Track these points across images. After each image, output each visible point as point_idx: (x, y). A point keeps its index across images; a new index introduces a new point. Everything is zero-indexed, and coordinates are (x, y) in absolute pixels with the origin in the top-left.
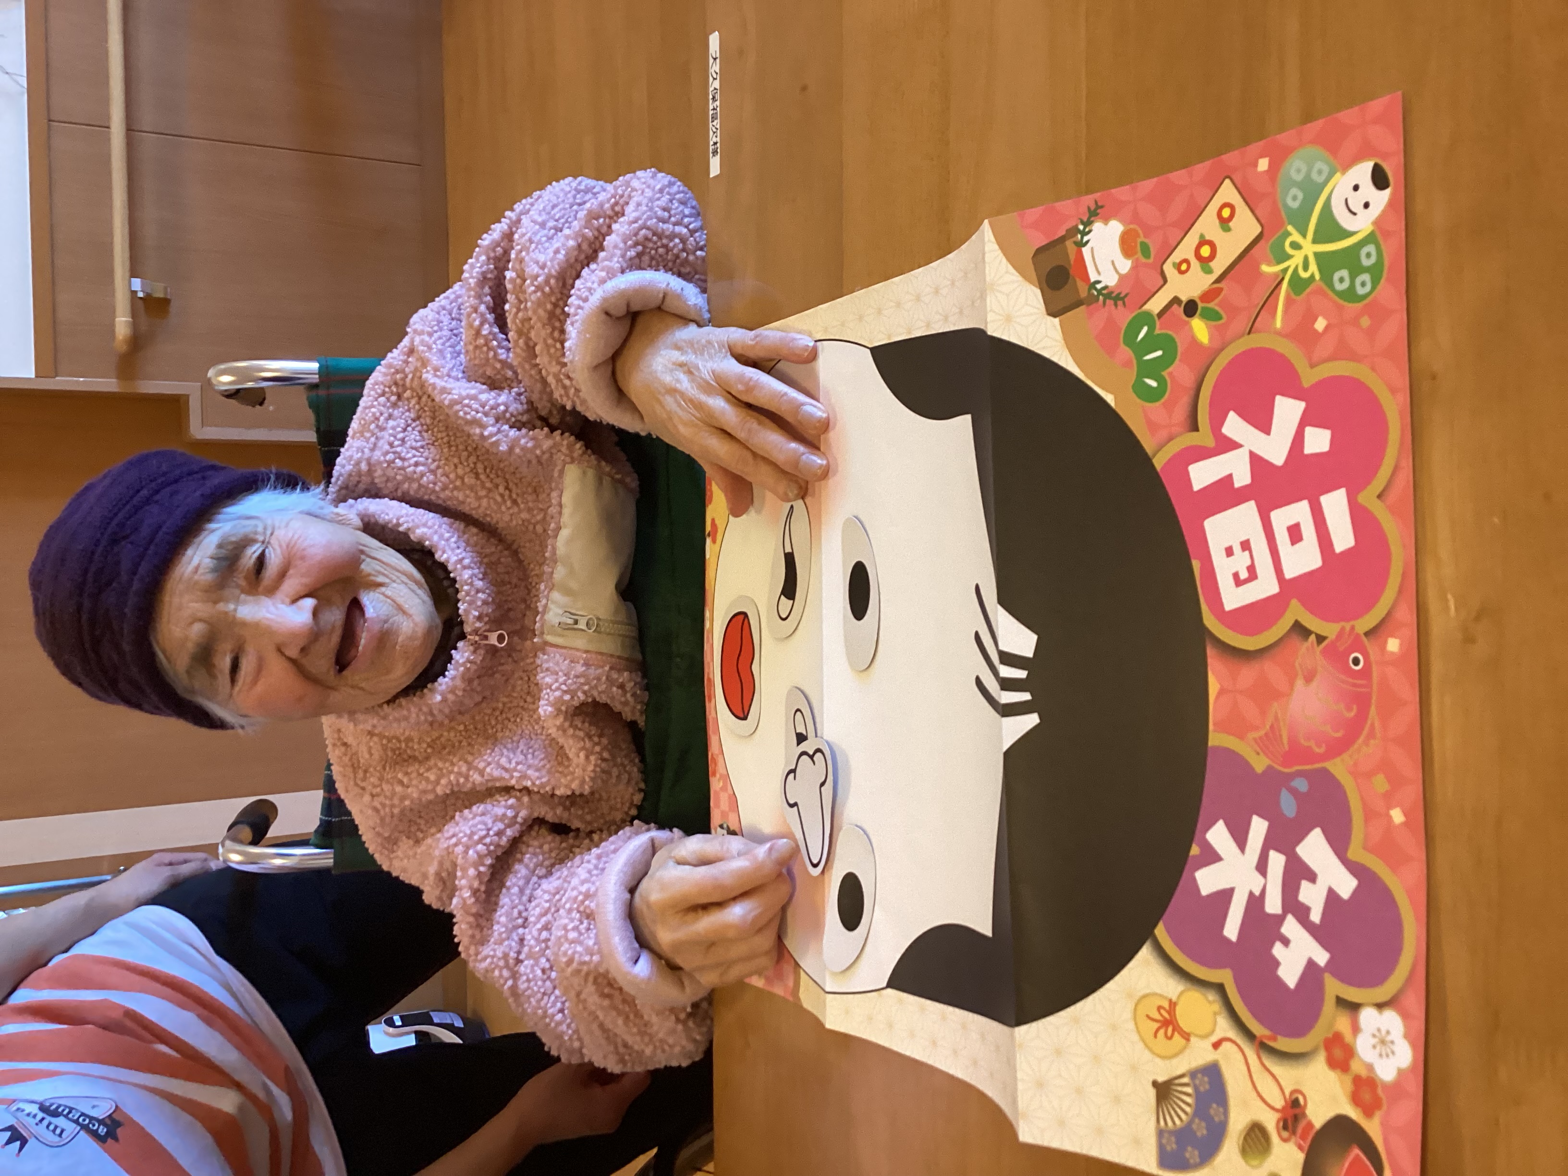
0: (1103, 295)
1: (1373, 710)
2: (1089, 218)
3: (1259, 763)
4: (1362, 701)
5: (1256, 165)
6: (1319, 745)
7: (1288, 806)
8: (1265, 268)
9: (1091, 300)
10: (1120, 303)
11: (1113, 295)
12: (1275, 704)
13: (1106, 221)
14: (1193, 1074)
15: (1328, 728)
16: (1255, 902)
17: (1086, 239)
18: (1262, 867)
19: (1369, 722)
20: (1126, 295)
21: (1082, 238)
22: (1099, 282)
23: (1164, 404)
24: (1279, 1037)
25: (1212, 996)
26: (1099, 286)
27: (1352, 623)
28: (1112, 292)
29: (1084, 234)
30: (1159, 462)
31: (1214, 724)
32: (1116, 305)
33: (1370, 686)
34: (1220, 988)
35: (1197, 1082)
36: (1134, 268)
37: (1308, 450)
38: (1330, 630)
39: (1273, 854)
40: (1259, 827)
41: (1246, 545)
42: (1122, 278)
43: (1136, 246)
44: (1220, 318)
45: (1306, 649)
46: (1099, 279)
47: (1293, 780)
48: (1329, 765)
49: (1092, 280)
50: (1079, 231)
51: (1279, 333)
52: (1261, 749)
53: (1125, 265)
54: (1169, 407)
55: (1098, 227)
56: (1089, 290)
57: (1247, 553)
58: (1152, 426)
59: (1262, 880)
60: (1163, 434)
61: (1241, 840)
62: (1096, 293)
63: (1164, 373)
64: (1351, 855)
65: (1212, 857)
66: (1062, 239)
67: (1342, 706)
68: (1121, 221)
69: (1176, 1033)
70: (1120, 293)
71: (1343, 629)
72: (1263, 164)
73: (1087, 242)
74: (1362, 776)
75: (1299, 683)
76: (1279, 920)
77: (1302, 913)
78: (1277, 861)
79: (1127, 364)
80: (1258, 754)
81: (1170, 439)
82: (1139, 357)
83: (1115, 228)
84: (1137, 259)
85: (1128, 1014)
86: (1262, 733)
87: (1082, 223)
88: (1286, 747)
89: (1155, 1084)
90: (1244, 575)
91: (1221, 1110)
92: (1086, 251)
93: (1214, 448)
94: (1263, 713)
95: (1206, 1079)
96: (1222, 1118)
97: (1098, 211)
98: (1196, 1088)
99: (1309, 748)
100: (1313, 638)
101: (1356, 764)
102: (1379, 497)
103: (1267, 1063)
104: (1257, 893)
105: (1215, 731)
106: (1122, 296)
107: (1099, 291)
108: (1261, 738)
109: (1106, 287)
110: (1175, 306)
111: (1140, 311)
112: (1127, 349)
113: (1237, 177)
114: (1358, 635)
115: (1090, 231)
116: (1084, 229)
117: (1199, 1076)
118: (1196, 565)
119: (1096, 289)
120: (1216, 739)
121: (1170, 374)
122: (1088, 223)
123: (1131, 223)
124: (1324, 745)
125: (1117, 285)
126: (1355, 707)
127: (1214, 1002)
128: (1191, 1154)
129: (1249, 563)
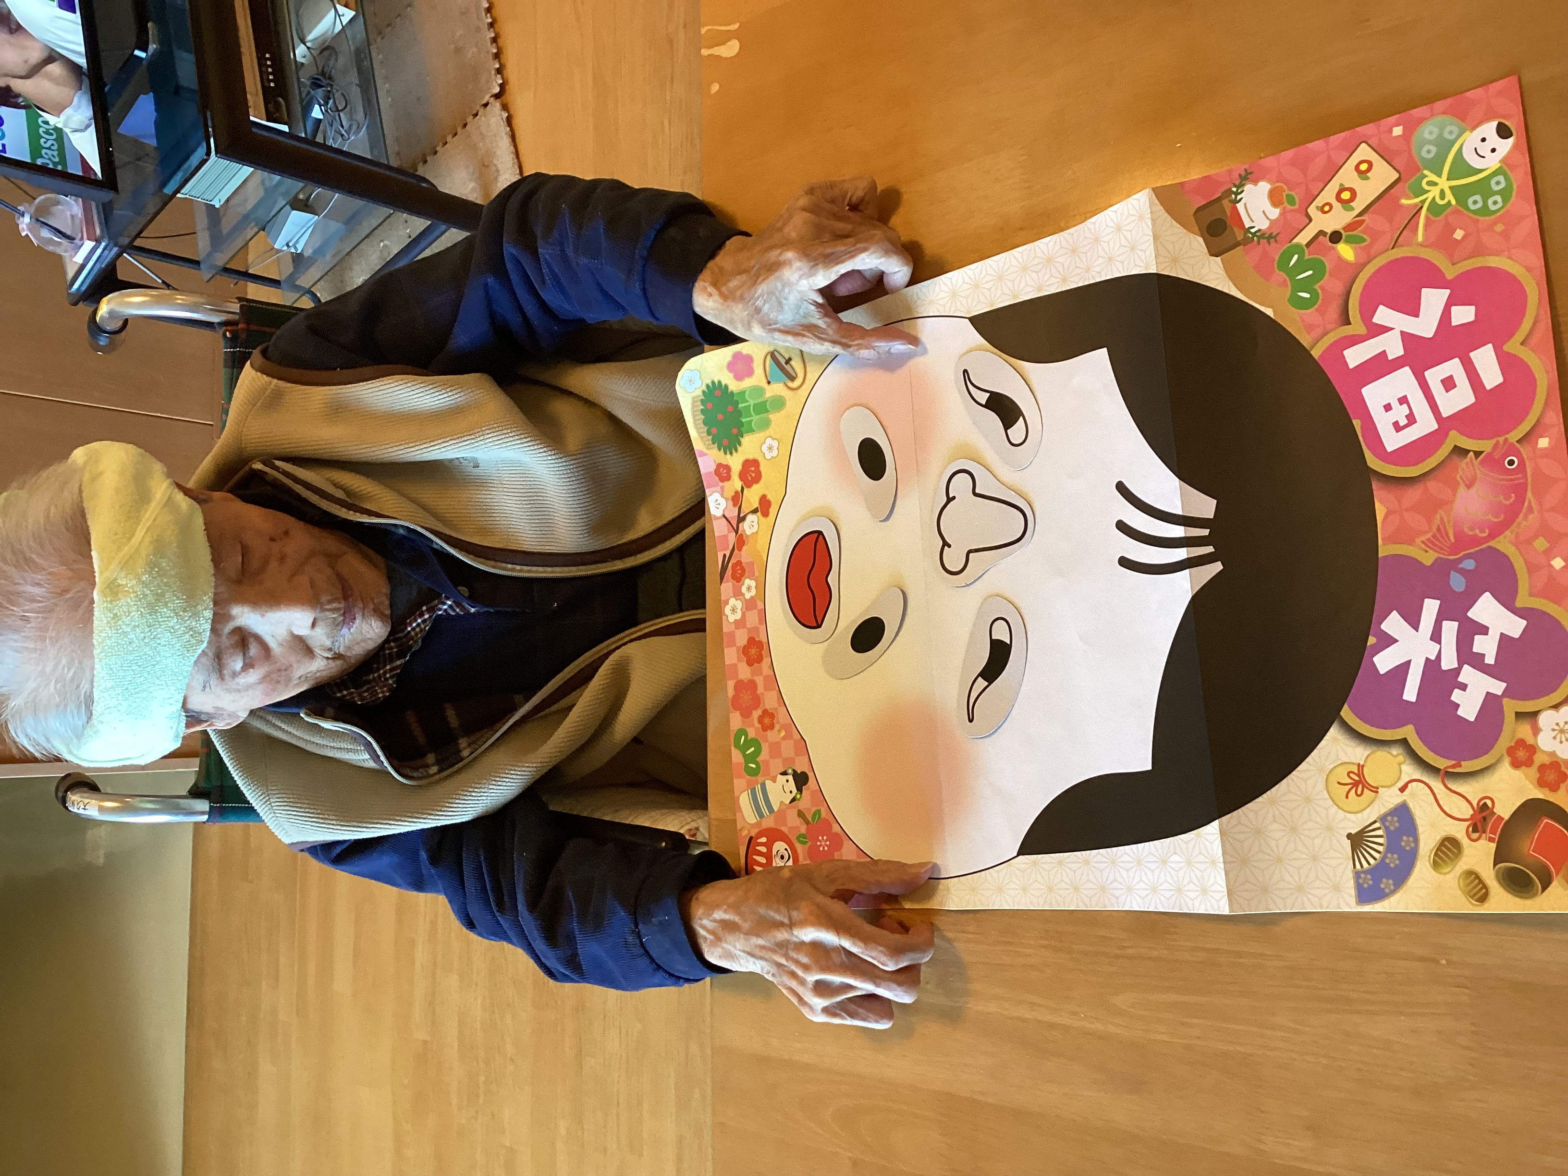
0: (1257, 236)
1: (1529, 495)
2: (1241, 182)
3: (1428, 558)
4: (1520, 490)
5: (1391, 131)
6: (1482, 531)
7: (1458, 583)
8: (1404, 201)
9: (1246, 242)
10: (1272, 240)
11: (1266, 235)
12: (1441, 512)
13: (1255, 182)
14: (1383, 819)
15: (1490, 517)
16: (1432, 666)
17: (1239, 197)
18: (1436, 636)
19: (1526, 504)
20: (1278, 234)
21: (1236, 197)
22: (1253, 227)
23: (1317, 310)
24: (1463, 763)
25: (1396, 751)
26: (1253, 231)
27: (1507, 436)
28: (1264, 234)
29: (1237, 194)
30: (1316, 353)
31: (1383, 539)
32: (1269, 243)
33: (1525, 477)
34: (1404, 743)
35: (1387, 824)
36: (1283, 214)
37: (1455, 322)
38: (1485, 446)
39: (1446, 624)
40: (1431, 607)
41: (1403, 400)
42: (1273, 223)
43: (1283, 198)
44: (1364, 240)
45: (1464, 465)
46: (1252, 225)
47: (1460, 563)
48: (1492, 544)
49: (1247, 227)
50: (1233, 193)
51: (1421, 245)
52: (1428, 547)
53: (1275, 213)
54: (1321, 312)
55: (1248, 187)
56: (1245, 235)
57: (1405, 405)
58: (1309, 328)
59: (1438, 646)
60: (1320, 331)
61: (1414, 622)
62: (1251, 236)
63: (1316, 287)
64: (1519, 604)
65: (1388, 641)
66: (1219, 200)
67: (1501, 498)
68: (1269, 181)
69: (1365, 789)
70: (1272, 234)
71: (1498, 442)
72: (1398, 131)
73: (1241, 199)
74: (1524, 544)
75: (1462, 489)
76: (1457, 672)
77: (1477, 661)
78: (1450, 629)
79: (1284, 284)
80: (1427, 551)
81: (1325, 334)
82: (1293, 278)
83: (1264, 187)
84: (1284, 209)
85: (1321, 785)
86: (1429, 535)
87: (1235, 186)
88: (1453, 540)
89: (1349, 836)
90: (1403, 422)
91: (1411, 839)
92: (1240, 206)
93: (1365, 335)
94: (1429, 521)
95: (1395, 819)
96: (1413, 845)
97: (1249, 176)
98: (1387, 829)
99: (1476, 535)
100: (1471, 453)
101: (1517, 537)
102: (1522, 344)
103: (1453, 787)
104: (1433, 658)
105: (1384, 544)
106: (1274, 234)
107: (1254, 234)
108: (1429, 540)
109: (1259, 230)
110: (1321, 237)
111: (1289, 245)
112: (1281, 273)
113: (1374, 141)
114: (1512, 444)
115: (1242, 191)
116: (1237, 190)
117: (1389, 818)
118: (1357, 423)
119: (1251, 233)
120: (1384, 550)
121: (1322, 287)
122: (1242, 185)
123: (1277, 182)
124: (1487, 531)
125: (1270, 228)
126: (1513, 495)
127: (1398, 755)
128: (1386, 884)
129: (1407, 412)
